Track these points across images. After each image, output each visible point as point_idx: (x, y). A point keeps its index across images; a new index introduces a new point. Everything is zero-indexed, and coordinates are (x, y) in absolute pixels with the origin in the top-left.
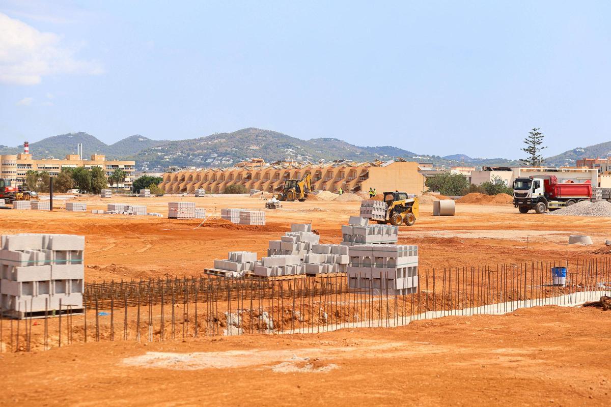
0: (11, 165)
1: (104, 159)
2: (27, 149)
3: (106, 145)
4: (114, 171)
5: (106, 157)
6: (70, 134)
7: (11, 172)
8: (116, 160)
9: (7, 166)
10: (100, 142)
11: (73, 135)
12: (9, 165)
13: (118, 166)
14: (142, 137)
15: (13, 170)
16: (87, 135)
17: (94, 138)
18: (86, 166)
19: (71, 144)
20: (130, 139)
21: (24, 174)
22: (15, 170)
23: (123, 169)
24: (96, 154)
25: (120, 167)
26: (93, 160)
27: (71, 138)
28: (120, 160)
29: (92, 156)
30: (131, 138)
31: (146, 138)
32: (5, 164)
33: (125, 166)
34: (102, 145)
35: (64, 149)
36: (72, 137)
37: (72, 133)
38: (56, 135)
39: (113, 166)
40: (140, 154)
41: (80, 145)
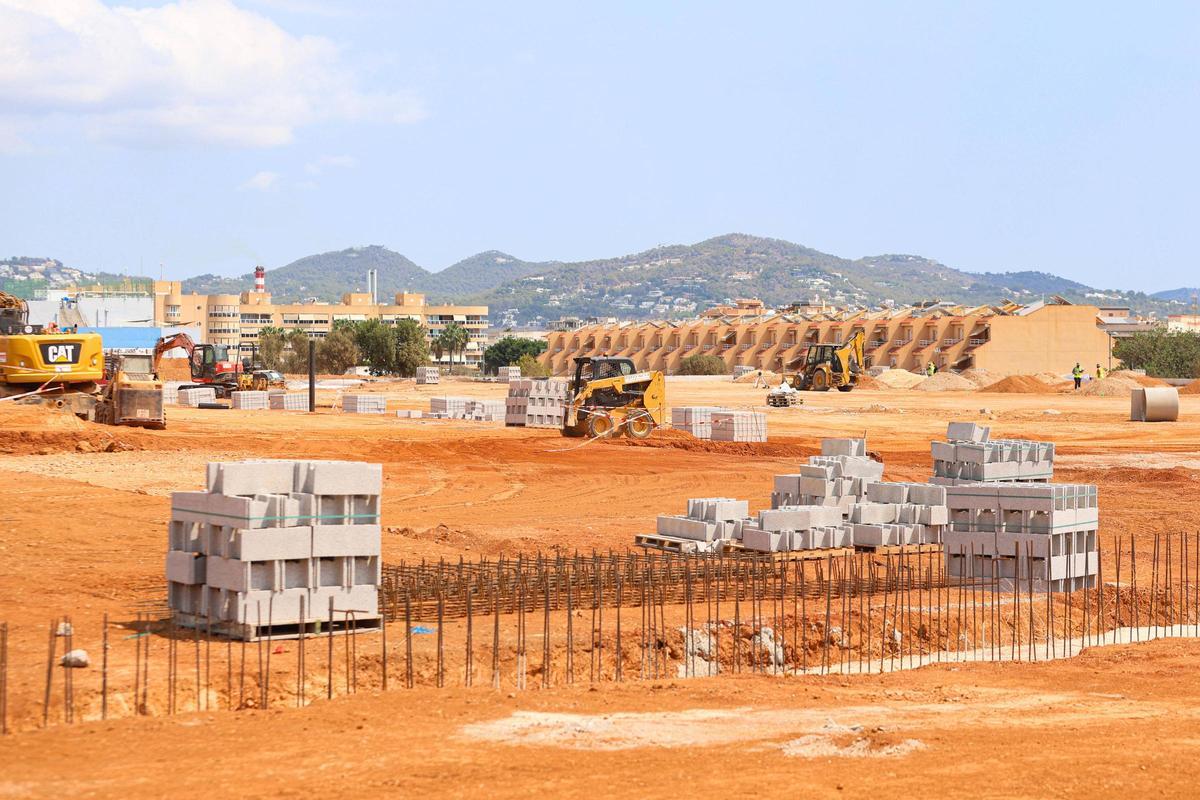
0: (229, 316)
1: (422, 302)
2: (261, 281)
3: (426, 272)
4: (443, 327)
5: (428, 299)
6: (351, 250)
7: (229, 331)
8: (449, 304)
9: (219, 319)
10: (415, 265)
11: (358, 252)
12: (224, 315)
13: (452, 317)
14: (503, 256)
15: (231, 327)
16: (386, 251)
17: (402, 258)
18: (385, 318)
19: (354, 271)
20: (479, 259)
21: (256, 335)
22: (237, 326)
23: (463, 323)
24: (406, 293)
25: (456, 318)
26: (399, 304)
27: (353, 258)
28: (455, 305)
29: (396, 296)
30: (481, 257)
31: (510, 257)
32: (216, 315)
33: (468, 317)
34: (421, 273)
35: (339, 282)
36: (354, 255)
37: (355, 248)
38: (321, 253)
39: (441, 317)
40: (498, 293)
41: (372, 273)
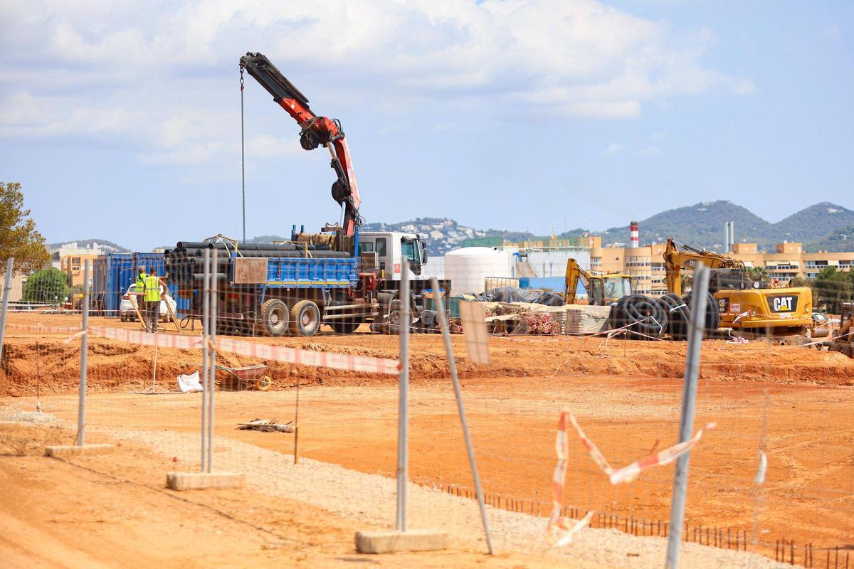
0: (643, 265)
1: (800, 250)
2: (635, 234)
4: (817, 271)
5: (803, 248)
6: (700, 205)
7: (643, 278)
8: (823, 251)
9: (634, 268)
10: (756, 217)
11: (706, 207)
12: (639, 265)
13: (826, 262)
14: (834, 207)
15: (644, 275)
16: (731, 205)
17: (745, 210)
18: (769, 264)
19: (703, 223)
20: (812, 210)
21: (659, 281)
22: (649, 274)
23: (837, 267)
24: (785, 242)
25: (831, 263)
26: (780, 252)
27: (703, 212)
28: (829, 252)
29: (777, 246)
30: (814, 208)
31: (841, 208)
32: (631, 265)
33: (840, 262)
35: (691, 233)
36: (704, 209)
37: (704, 203)
38: (675, 208)
39: (817, 263)
40: (831, 239)
41: (729, 225)
